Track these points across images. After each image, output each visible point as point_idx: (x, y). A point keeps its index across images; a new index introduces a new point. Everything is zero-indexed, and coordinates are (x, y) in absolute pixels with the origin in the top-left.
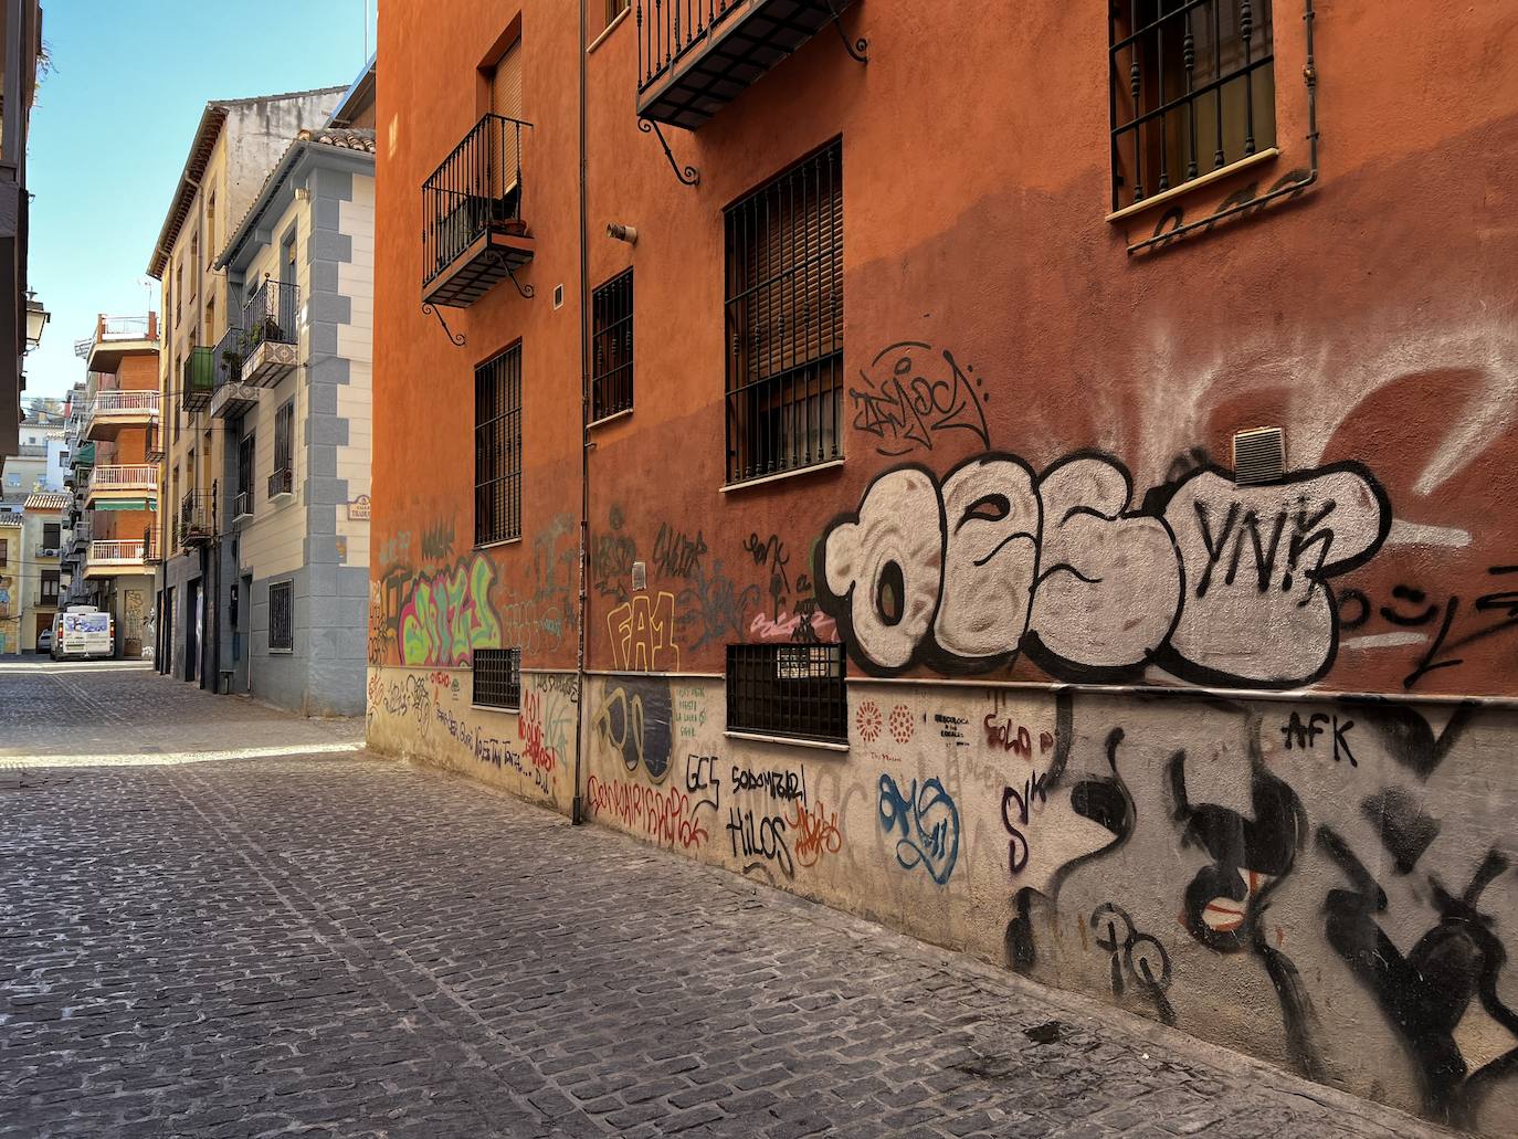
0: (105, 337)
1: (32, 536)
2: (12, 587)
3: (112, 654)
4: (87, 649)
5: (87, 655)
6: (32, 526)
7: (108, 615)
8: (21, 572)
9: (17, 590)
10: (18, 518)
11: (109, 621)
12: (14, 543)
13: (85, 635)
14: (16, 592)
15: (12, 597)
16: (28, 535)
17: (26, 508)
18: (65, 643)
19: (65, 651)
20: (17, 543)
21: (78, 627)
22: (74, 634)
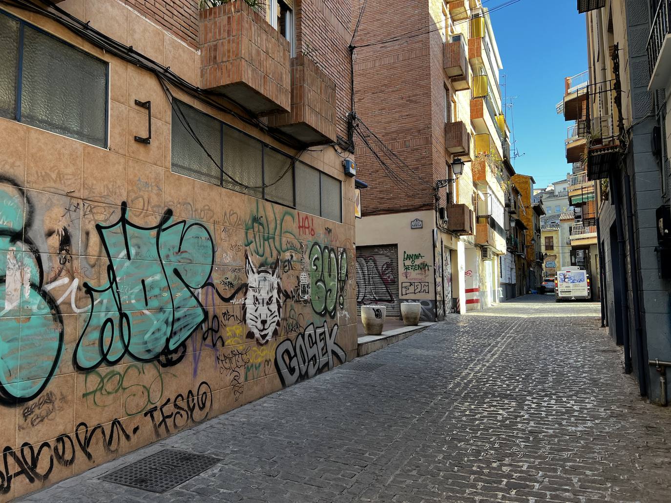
0: (569, 91)
1: (564, 234)
2: (557, 260)
3: (589, 297)
4: (573, 294)
5: (573, 298)
6: (564, 229)
7: (585, 271)
8: (561, 252)
9: (559, 260)
10: (558, 226)
11: (586, 275)
12: (556, 238)
13: (571, 285)
14: (559, 262)
15: (557, 265)
16: (563, 233)
17: (561, 220)
18: (559, 290)
19: (560, 295)
20: (557, 238)
21: (566, 280)
22: (565, 284)
